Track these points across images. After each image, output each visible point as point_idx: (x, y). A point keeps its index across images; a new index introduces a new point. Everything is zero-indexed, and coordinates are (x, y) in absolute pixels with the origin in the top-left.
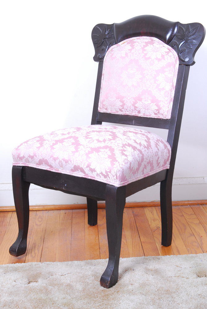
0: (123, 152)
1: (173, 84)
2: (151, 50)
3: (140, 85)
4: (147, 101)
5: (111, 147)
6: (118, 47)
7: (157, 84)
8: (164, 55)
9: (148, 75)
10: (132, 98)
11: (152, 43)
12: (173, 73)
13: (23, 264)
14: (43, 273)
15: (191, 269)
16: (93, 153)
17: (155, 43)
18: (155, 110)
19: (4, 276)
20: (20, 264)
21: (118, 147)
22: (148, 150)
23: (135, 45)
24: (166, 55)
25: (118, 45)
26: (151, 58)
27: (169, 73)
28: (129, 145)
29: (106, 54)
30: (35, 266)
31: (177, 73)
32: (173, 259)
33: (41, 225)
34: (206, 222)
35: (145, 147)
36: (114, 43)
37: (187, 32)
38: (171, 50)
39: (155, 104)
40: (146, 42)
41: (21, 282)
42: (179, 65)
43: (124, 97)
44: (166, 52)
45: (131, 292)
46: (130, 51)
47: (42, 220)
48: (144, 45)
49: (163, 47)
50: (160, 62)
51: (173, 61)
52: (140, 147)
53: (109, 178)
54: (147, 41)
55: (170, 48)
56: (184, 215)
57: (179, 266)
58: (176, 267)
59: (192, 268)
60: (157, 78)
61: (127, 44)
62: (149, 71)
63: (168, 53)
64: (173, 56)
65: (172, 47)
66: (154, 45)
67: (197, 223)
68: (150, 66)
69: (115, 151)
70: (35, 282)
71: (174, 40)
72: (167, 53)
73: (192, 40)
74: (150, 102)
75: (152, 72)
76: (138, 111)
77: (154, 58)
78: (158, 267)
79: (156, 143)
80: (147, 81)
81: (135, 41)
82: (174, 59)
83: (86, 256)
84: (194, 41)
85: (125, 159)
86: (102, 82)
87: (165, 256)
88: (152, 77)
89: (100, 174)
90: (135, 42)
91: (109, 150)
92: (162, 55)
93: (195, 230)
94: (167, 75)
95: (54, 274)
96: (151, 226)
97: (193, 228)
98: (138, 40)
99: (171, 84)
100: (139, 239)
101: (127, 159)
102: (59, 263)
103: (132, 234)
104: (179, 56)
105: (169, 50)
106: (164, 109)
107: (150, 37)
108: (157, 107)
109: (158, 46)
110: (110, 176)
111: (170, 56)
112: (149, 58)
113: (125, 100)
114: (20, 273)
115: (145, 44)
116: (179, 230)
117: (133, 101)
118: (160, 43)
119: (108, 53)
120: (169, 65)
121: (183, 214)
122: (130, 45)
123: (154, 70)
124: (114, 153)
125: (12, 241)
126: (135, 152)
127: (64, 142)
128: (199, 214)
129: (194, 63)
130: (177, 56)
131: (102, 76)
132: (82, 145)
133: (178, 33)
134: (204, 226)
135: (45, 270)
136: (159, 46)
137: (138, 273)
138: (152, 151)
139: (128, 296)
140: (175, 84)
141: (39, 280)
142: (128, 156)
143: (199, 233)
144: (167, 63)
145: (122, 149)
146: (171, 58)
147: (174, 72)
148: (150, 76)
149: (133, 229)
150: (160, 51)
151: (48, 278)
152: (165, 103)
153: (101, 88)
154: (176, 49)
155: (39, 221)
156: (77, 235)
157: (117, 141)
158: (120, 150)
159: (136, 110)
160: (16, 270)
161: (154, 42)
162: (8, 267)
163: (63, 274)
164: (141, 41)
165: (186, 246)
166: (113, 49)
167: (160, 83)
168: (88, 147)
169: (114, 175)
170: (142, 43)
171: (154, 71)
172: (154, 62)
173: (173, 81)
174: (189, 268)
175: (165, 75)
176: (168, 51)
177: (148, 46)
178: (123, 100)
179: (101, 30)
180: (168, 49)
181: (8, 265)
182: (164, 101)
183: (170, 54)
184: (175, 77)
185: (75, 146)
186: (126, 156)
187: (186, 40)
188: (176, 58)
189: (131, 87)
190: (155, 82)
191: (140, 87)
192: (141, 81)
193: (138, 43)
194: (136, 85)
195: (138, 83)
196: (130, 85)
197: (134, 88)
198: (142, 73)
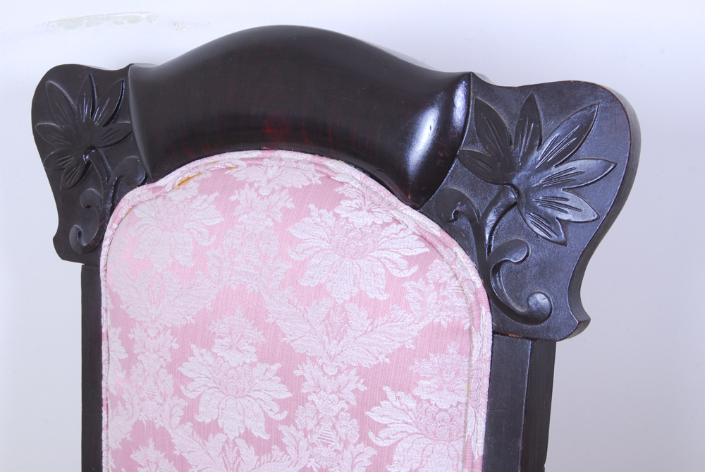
1: (467, 445)
2: (324, 245)
3: (284, 440)
6: (160, 200)
7: (376, 447)
8: (404, 279)
9: (322, 393)
11: (328, 195)
12: (464, 386)
17: (343, 197)
23: (238, 202)
24: (415, 277)
25: (161, 188)
26: (328, 295)
27: (441, 389)
29: (108, 233)
31: (486, 381)
36: (142, 177)
37: (525, 142)
38: (441, 248)
40: (294, 192)
42: (494, 332)
44: (411, 260)
46: (214, 238)
48: (285, 211)
49: (395, 228)
50: (380, 320)
51: (457, 315)
54: (299, 181)
55: (434, 229)
60: (374, 415)
61: (202, 191)
62: (327, 370)
63: (422, 263)
64: (455, 283)
65: (446, 224)
66: (343, 209)
68: (325, 338)
71: (456, 182)
72: (414, 269)
73: (560, 192)
75: (343, 378)
77: (347, 297)
80: (318, 424)
81: (240, 176)
82: (460, 303)
84: (573, 200)
86: (104, 372)
88: (343, 404)
90: (241, 185)
92: (390, 277)
94: (428, 401)
98: (255, 174)
99: (459, 445)
104: (487, 285)
105: (430, 244)
107: (317, 159)
109: (363, 219)
111: (438, 285)
112: (320, 291)
115: (290, 206)
118: (376, 199)
119: (115, 226)
120: (434, 338)
122: (212, 198)
123: (350, 368)
130: (479, 283)
131: (104, 343)
133: (473, 142)
136: (369, 219)
140: (478, 449)
144: (421, 325)
146: (444, 298)
147: (470, 378)
148: (334, 396)
150: (375, 254)
153: (104, 402)
154: (467, 238)
161: (339, 190)
164: (269, 181)
166: (135, 210)
167: (395, 444)
170: (273, 192)
171: (353, 372)
172: (346, 320)
173: (470, 430)
175: (415, 397)
176: (421, 249)
177: (308, 212)
179: (74, 98)
180: (423, 238)
183: (438, 269)
184: (476, 408)
187: (521, 188)
188: (472, 298)
189: (241, 442)
190: (363, 438)
191: (283, 447)
192: (289, 421)
193: (252, 194)
194: (266, 437)
195: (270, 425)
196: (232, 428)
197: (252, 450)
198: (286, 376)
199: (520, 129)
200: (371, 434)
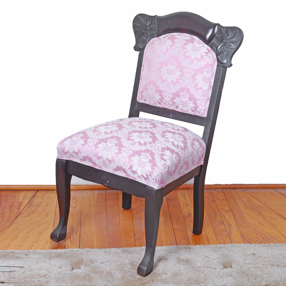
0: (163, 156)
1: (210, 84)
2: (191, 49)
3: (179, 82)
4: (185, 98)
5: (152, 151)
6: (159, 40)
7: (195, 83)
8: (204, 55)
9: (187, 74)
10: (171, 94)
11: (192, 41)
12: (211, 74)
13: (64, 250)
14: (85, 260)
15: (218, 260)
16: (135, 156)
17: (195, 42)
18: (192, 108)
19: (50, 262)
20: (61, 249)
21: (157, 151)
22: (185, 151)
23: (175, 41)
24: (205, 55)
25: (160, 38)
26: (190, 57)
27: (207, 74)
28: (168, 149)
29: (147, 46)
30: (76, 253)
31: (215, 73)
32: (203, 249)
33: (76, 206)
34: (236, 209)
35: (182, 149)
36: (156, 36)
37: (226, 35)
38: (210, 51)
39: (192, 102)
40: (186, 40)
41: (65, 268)
42: (217, 66)
43: (163, 92)
44: (205, 53)
45: (164, 281)
46: (170, 47)
47: (76, 202)
48: (184, 43)
49: (203, 47)
50: (199, 62)
51: (212, 62)
52: (178, 149)
53: (149, 180)
54: (187, 39)
55: (210, 48)
56: (215, 201)
57: (208, 256)
58: (205, 257)
59: (220, 259)
60: (196, 78)
61: (168, 39)
62: (189, 70)
63: (207, 53)
64: (212, 57)
65: (211, 47)
66: (195, 44)
67: (227, 210)
68: (189, 64)
69: (155, 155)
70: (78, 269)
71: (214, 41)
72: (206, 54)
73: (230, 44)
74: (188, 100)
75: (191, 71)
76: (176, 106)
77: (194, 58)
78: (189, 257)
79: (192, 142)
80: (186, 79)
81: (176, 37)
82: (212, 60)
83: (122, 242)
84: (232, 45)
85: (164, 164)
86: (141, 72)
87: (195, 245)
88: (191, 76)
89: (141, 176)
90: (176, 38)
91: (149, 154)
92: (201, 55)
93: (225, 217)
94: (205, 76)
95: (95, 262)
96: (183, 212)
97: (224, 215)
98: (179, 37)
99: (209, 84)
100: (171, 225)
101: (166, 164)
102: (98, 250)
103: (164, 220)
104: (217, 58)
105: (209, 50)
106: (201, 107)
107: (191, 35)
108: (194, 105)
109: (198, 45)
110: (150, 179)
111: (209, 57)
112: (189, 57)
113: (164, 94)
114: (63, 259)
115: (185, 42)
116: (210, 217)
117: (171, 97)
118: (200, 42)
119: (149, 45)
120: (207, 65)
121: (215, 199)
122: (170, 40)
123: (193, 69)
124: (154, 157)
125: (50, 224)
126: (173, 155)
127: (108, 142)
128: (230, 200)
129: (231, 65)
130: (216, 57)
131: (142, 67)
132: (125, 147)
133: (218, 35)
134: (234, 213)
135: (86, 257)
136: (199, 46)
137: (171, 262)
138: (188, 151)
139: (162, 284)
140: (212, 84)
141: (81, 267)
142: (166, 161)
143: (229, 221)
144: (206, 63)
145: (161, 153)
146: (210, 59)
147: (212, 72)
148: (189, 74)
149: (166, 215)
150: (199, 51)
151: (90, 265)
152: (202, 102)
153: (141, 78)
154: (215, 50)
155: (74, 202)
156: (112, 220)
157: (157, 144)
158: (159, 154)
159: (174, 105)
160: (58, 256)
161: (194, 40)
162: (50, 252)
163: (103, 262)
164: (182, 38)
165: (215, 235)
166: (154, 42)
167: (199, 83)
168: (130, 149)
169: (154, 179)
170: (182, 40)
171: (193, 70)
172: (193, 61)
173: (211, 81)
174: (217, 259)
175: (203, 75)
176: (207, 51)
177: (188, 44)
178: (162, 94)
179: (143, 20)
180: (207, 49)
181: (50, 250)
182: (201, 100)
183: (209, 55)
184: (213, 78)
185: (118, 147)
186: (165, 160)
187: (224, 42)
188: (214, 59)
189: (171, 83)
190: (193, 81)
191: (179, 83)
192: (181, 79)
193: (178, 40)
194: (175, 82)
195: (177, 80)
196: (169, 80)
197: (173, 84)
198: (181, 71)
199: (226, 33)
200: (195, 81)
